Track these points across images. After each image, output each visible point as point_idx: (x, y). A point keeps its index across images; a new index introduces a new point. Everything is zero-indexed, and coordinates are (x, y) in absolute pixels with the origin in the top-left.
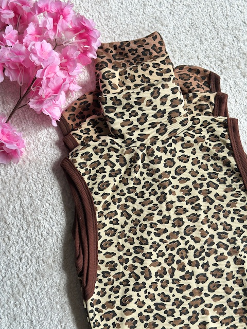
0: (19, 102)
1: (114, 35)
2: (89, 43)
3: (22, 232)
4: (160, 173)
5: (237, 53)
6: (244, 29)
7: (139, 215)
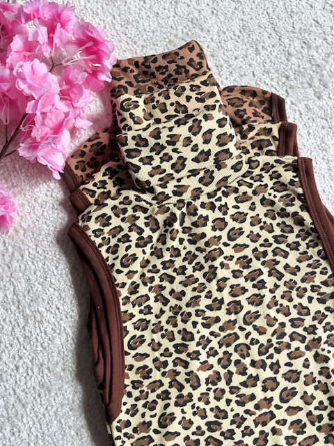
0: (5, 148)
1: (135, 46)
2: (99, 60)
3: (17, 330)
4: (206, 239)
5: (308, 65)
6: (316, 31)
7: (180, 299)
